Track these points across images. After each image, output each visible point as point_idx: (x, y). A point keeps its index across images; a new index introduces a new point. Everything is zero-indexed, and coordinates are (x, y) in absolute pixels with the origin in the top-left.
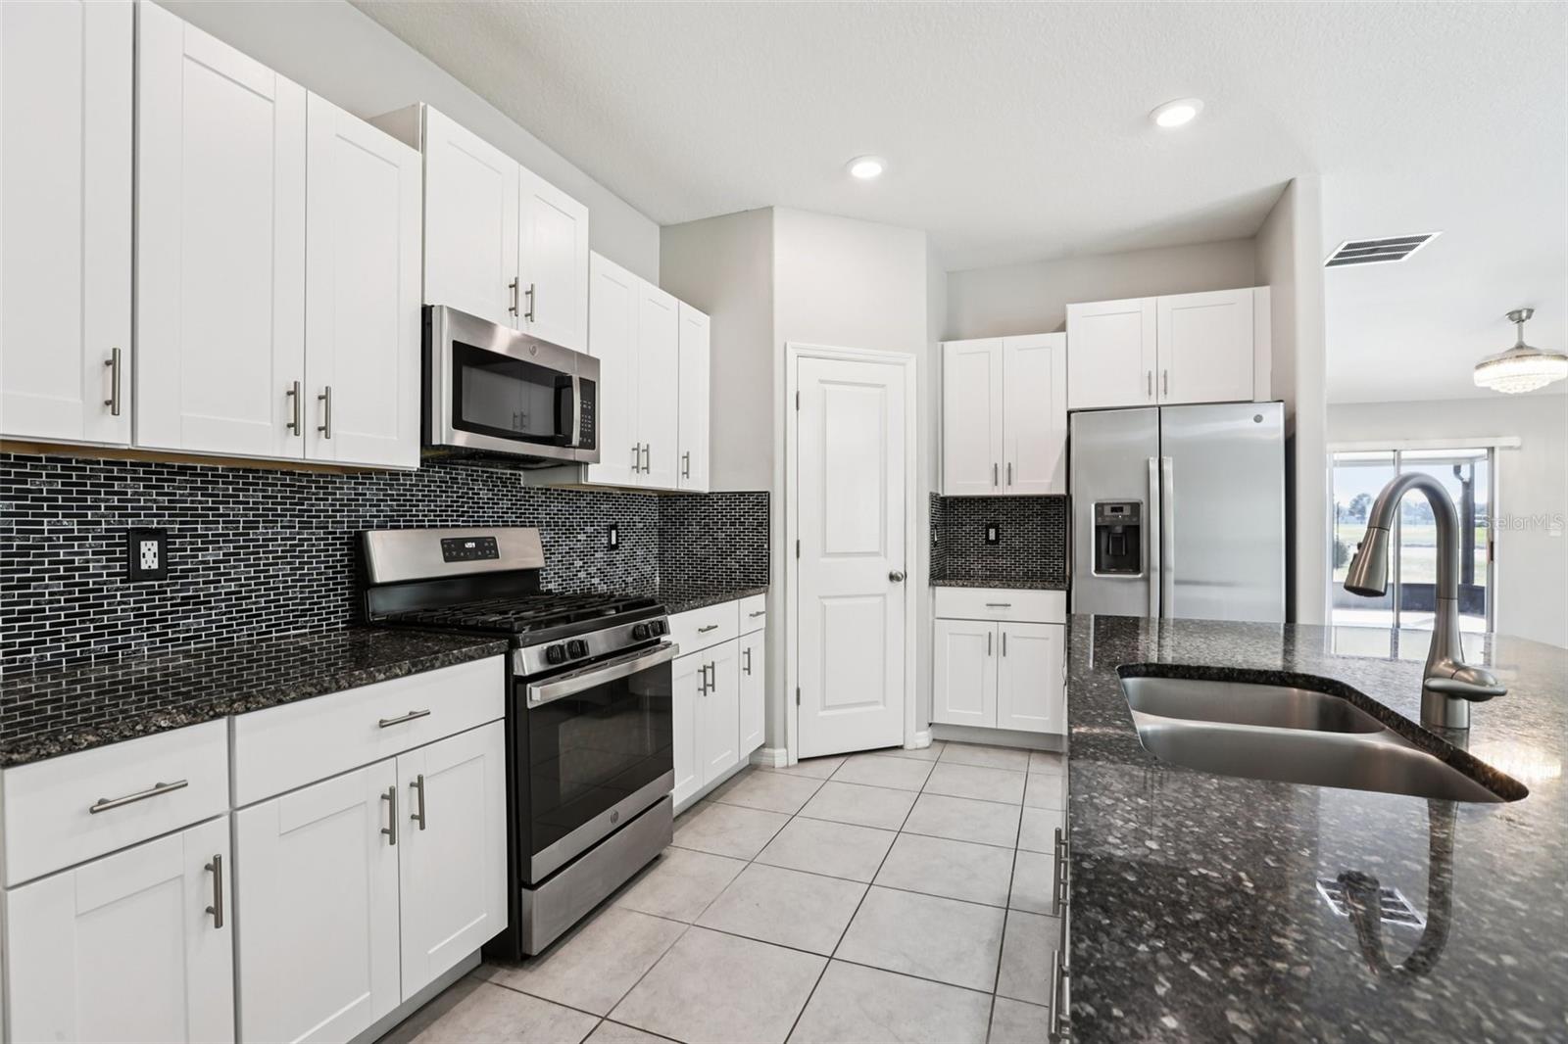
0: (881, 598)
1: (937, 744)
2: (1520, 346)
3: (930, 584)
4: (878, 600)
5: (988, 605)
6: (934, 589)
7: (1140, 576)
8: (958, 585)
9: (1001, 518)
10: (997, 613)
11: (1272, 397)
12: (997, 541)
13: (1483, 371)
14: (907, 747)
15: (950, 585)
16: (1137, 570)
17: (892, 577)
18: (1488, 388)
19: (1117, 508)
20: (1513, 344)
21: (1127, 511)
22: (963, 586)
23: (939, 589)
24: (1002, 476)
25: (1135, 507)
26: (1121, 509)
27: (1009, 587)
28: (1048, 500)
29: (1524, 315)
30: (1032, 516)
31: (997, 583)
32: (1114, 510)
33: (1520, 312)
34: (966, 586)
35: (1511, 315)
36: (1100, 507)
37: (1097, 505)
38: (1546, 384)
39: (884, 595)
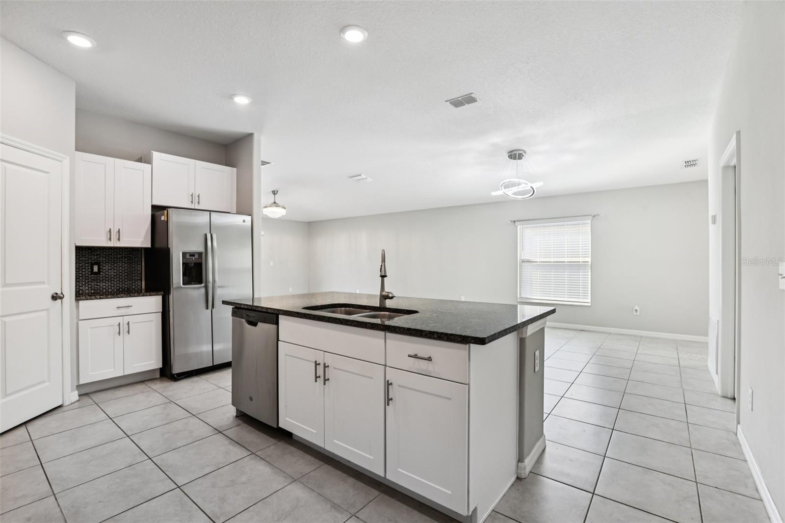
0: (46, 312)
1: (82, 397)
2: (275, 203)
3: (76, 300)
4: (44, 313)
5: (118, 308)
6: (78, 303)
7: (203, 285)
8: (97, 299)
9: (101, 259)
10: (123, 311)
11: (237, 211)
12: (99, 272)
13: (266, 209)
14: (66, 404)
15: (91, 299)
16: (201, 282)
17: (55, 297)
18: (266, 215)
19: (192, 255)
20: (273, 202)
21: (197, 256)
22: (100, 298)
23: (81, 303)
24: (114, 236)
25: (200, 254)
26: (193, 255)
27: (130, 296)
28: (131, 250)
29: (276, 192)
30: (122, 258)
31: (123, 295)
32: (190, 255)
33: (275, 191)
34: (103, 298)
35: (273, 191)
36: (184, 254)
37: (183, 253)
38: (281, 216)
39: (47, 310)
